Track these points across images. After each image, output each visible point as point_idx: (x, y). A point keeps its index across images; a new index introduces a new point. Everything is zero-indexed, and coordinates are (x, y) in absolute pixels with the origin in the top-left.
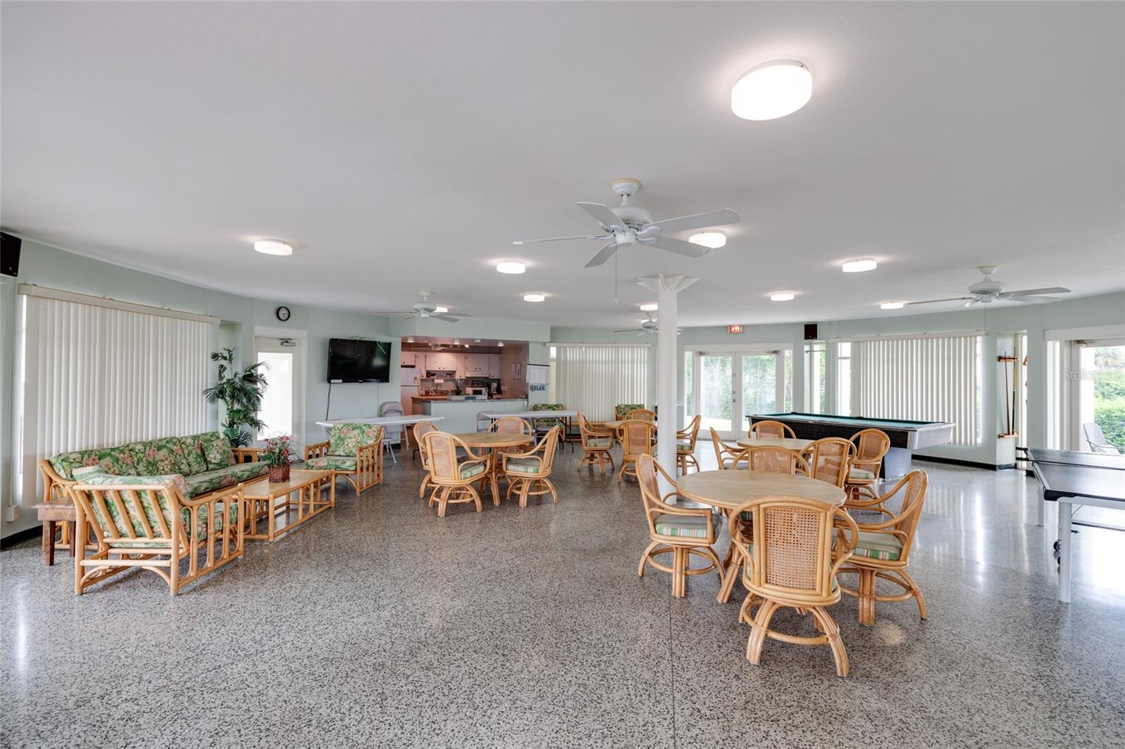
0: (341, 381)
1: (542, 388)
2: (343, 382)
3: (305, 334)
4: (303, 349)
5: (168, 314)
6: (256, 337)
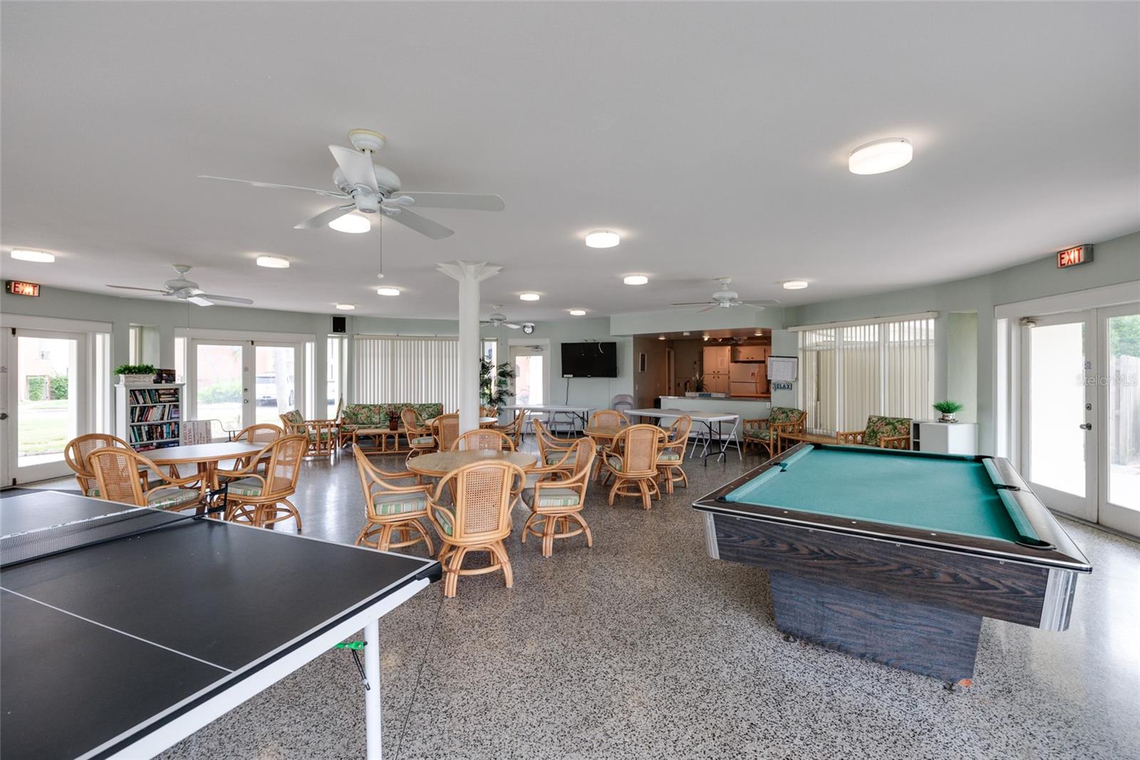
0: (572, 376)
1: (788, 386)
2: (574, 376)
3: (547, 341)
4: (548, 352)
5: (436, 338)
6: (510, 347)
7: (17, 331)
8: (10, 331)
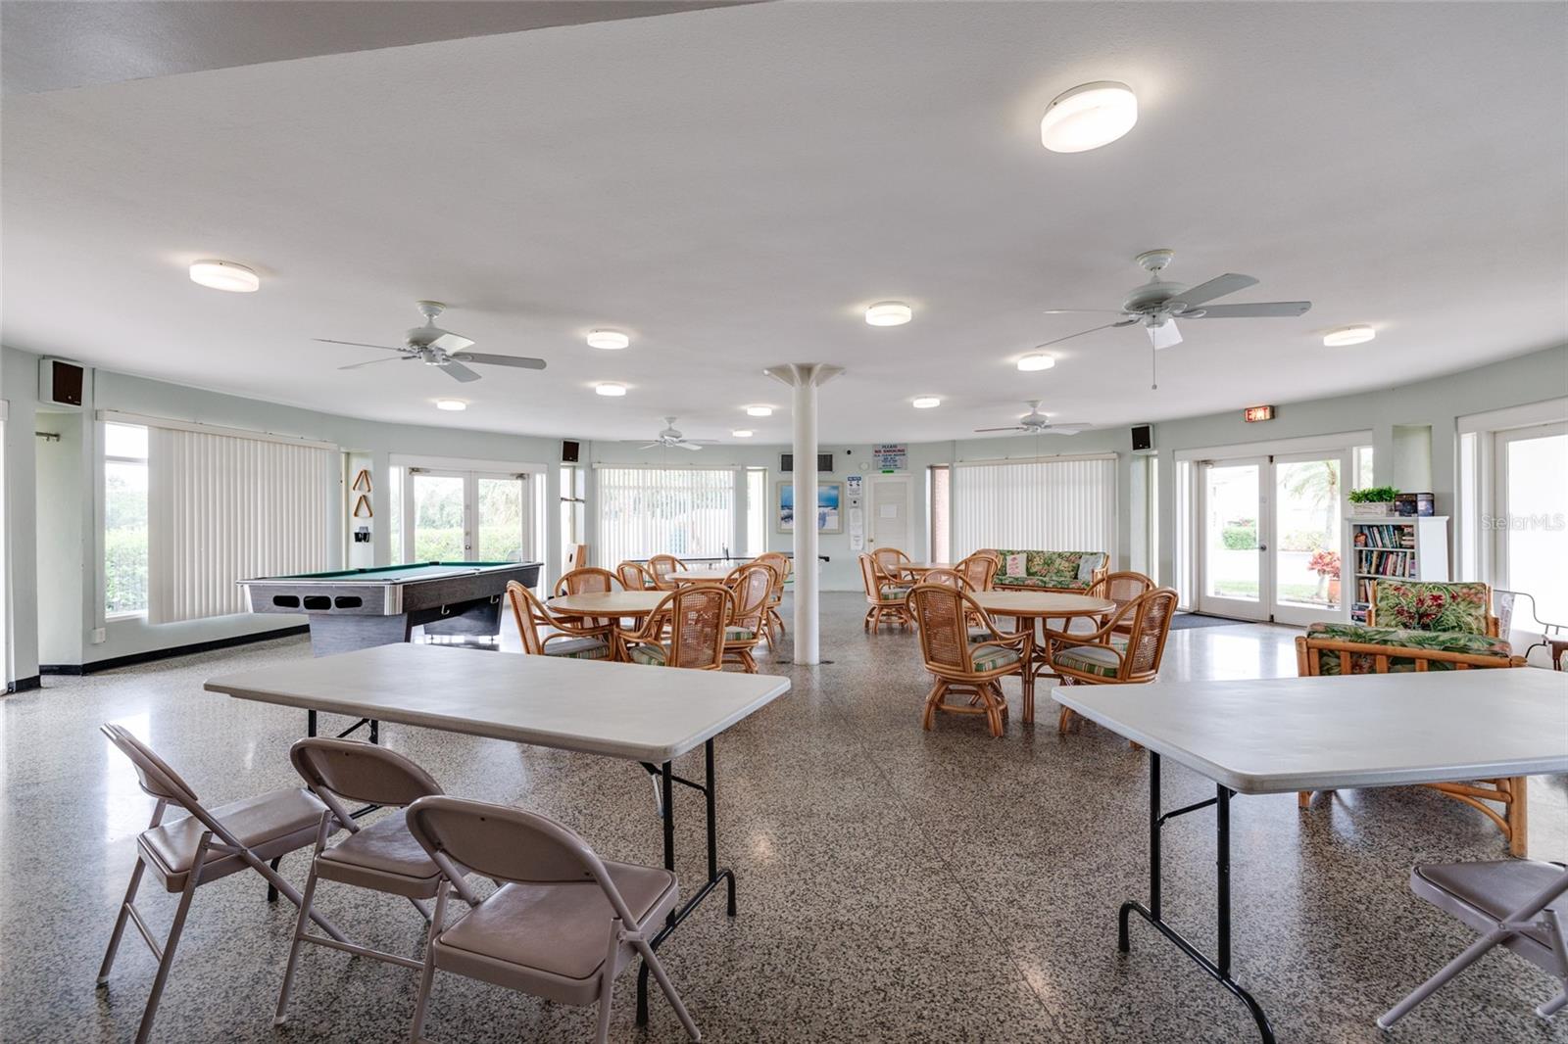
7: (1274, 459)
8: (1268, 459)
